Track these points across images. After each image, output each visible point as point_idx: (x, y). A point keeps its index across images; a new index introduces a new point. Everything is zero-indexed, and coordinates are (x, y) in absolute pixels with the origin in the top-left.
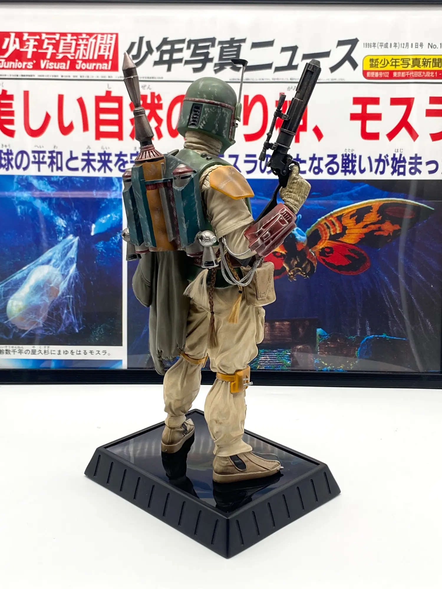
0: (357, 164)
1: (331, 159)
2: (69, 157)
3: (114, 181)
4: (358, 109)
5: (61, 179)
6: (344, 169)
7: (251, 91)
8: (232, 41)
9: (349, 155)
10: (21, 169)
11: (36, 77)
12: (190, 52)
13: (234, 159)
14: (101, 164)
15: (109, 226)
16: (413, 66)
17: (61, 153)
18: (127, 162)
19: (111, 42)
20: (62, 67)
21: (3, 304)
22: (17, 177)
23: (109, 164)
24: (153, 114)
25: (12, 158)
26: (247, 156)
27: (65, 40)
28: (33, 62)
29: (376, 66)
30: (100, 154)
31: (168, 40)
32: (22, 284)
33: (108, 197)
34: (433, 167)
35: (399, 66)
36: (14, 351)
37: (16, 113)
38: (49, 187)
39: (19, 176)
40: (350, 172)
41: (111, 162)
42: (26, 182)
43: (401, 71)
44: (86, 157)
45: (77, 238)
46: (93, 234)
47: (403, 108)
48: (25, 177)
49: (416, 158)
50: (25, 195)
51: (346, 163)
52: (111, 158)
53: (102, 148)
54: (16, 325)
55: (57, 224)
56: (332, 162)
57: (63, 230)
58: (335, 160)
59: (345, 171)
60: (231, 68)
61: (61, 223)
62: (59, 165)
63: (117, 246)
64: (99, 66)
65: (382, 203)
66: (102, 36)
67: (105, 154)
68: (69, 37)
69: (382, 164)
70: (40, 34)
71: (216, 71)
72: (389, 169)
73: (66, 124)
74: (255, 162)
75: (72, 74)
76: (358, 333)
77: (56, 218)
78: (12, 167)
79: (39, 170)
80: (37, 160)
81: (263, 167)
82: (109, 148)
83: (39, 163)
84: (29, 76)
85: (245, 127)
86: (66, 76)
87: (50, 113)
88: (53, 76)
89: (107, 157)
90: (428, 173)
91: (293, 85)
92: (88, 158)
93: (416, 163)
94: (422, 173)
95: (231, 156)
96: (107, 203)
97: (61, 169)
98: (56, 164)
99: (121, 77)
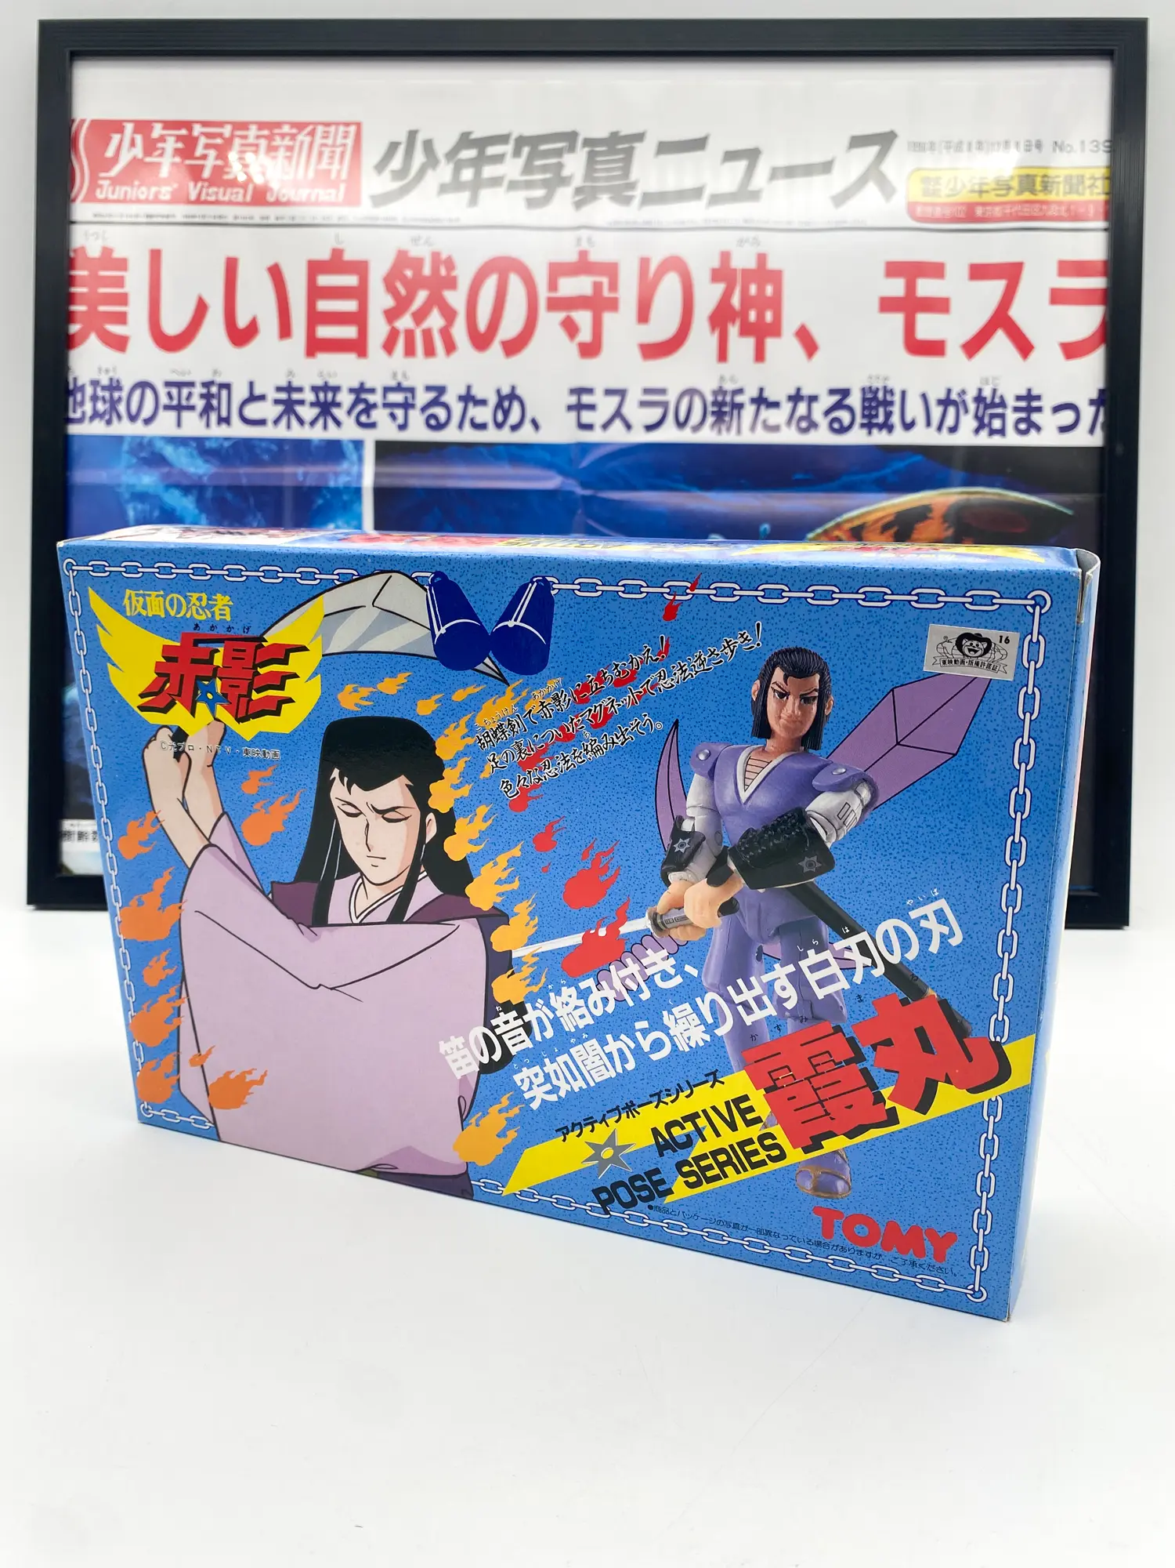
0: (896, 410)
1: (835, 398)
2: (245, 394)
3: (344, 446)
4: (896, 288)
5: (226, 444)
6: (865, 421)
7: (659, 249)
8: (615, 138)
9: (878, 389)
10: (139, 423)
11: (179, 219)
12: (520, 162)
13: (615, 400)
14: (316, 411)
16: (1021, 192)
17: (228, 386)
18: (374, 406)
19: (344, 141)
20: (236, 198)
22: (129, 439)
23: (335, 411)
24: (437, 301)
25: (120, 399)
26: (647, 391)
27: (245, 137)
28: (171, 185)
29: (936, 193)
30: (315, 389)
31: (473, 136)
33: (332, 484)
34: (1067, 417)
35: (987, 192)
37: (131, 299)
38: (199, 462)
39: (134, 438)
40: (881, 427)
41: (338, 405)
42: (150, 450)
43: (994, 204)
44: (283, 396)
47: (998, 286)
48: (147, 439)
49: (1030, 397)
50: (148, 480)
51: (870, 408)
52: (340, 397)
53: (321, 374)
56: (838, 406)
58: (848, 401)
59: (869, 426)
60: (612, 199)
65: (956, 500)
66: (327, 129)
67: (326, 388)
68: (253, 131)
70: (188, 125)
71: (578, 205)
72: (968, 422)
73: (242, 322)
74: (665, 405)
75: (257, 213)
78: (119, 417)
79: (179, 424)
80: (175, 402)
81: (682, 417)
82: (335, 374)
83: (179, 408)
84: (163, 216)
85: (643, 327)
86: (244, 218)
87: (208, 300)
88: (215, 217)
89: (330, 396)
90: (1056, 431)
91: (751, 234)
92: (289, 396)
93: (1030, 410)
94: (1043, 432)
95: (609, 392)
96: (328, 496)
97: (227, 421)
98: (216, 412)
99: (365, 218)
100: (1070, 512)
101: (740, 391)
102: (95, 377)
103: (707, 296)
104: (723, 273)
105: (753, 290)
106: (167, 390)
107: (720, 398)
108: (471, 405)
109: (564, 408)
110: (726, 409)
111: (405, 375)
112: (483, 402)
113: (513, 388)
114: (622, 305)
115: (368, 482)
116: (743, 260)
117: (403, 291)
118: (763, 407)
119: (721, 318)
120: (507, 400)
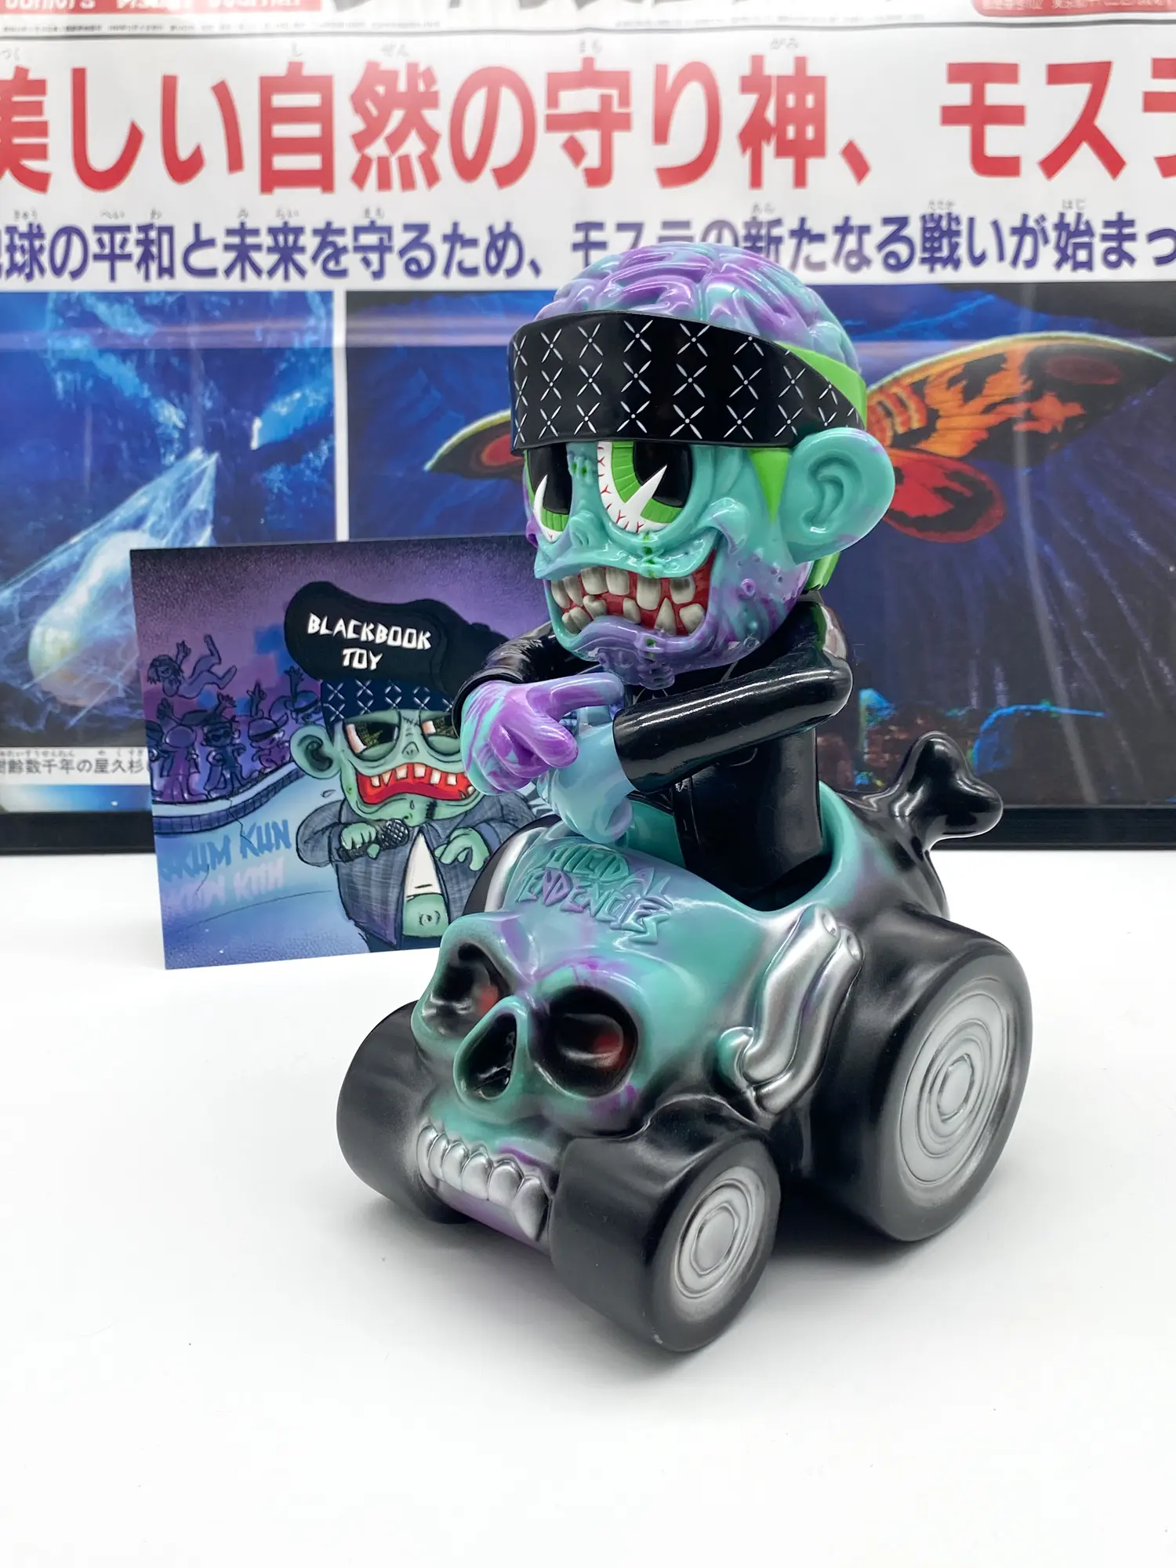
0: (963, 241)
1: (891, 229)
2: (190, 239)
3: (310, 299)
4: (961, 94)
5: (170, 299)
6: (927, 255)
7: (678, 53)
9: (941, 217)
10: (66, 276)
11: (106, 31)
13: (629, 236)
14: (274, 258)
15: (299, 424)
17: (169, 230)
18: (344, 250)
20: (173, 5)
21: (18, 638)
22: (54, 296)
23: (298, 257)
24: (415, 122)
25: (42, 248)
26: (667, 225)
30: (273, 231)
32: (68, 583)
33: (297, 344)
34: (1165, 246)
36: (49, 765)
37: (52, 129)
38: (138, 321)
39: (59, 294)
40: (945, 262)
41: (302, 250)
42: (79, 308)
44: (236, 240)
45: (214, 457)
46: (255, 444)
47: (1081, 92)
48: (77, 294)
49: (1121, 222)
50: (78, 344)
51: (932, 239)
52: (303, 241)
53: (279, 213)
54: (56, 693)
55: (161, 419)
56: (894, 238)
57: (176, 435)
58: (906, 232)
59: (931, 261)
61: (170, 417)
62: (166, 262)
63: (320, 476)
65: (1035, 346)
67: (286, 229)
71: (581, 4)
72: (1048, 254)
73: (184, 152)
75: (199, 20)
76: (974, 702)
77: (157, 405)
78: (42, 270)
79: (113, 277)
80: (107, 251)
82: (297, 213)
83: (112, 258)
84: (86, 28)
85: (660, 148)
86: (183, 28)
87: (142, 126)
88: (148, 27)
89: (291, 239)
90: (1152, 262)
91: (786, 34)
92: (243, 240)
93: (1121, 238)
94: (1137, 264)
95: (622, 227)
96: (293, 359)
97: (169, 271)
98: (156, 262)
99: (328, 24)
100: (1170, 359)
101: (777, 222)
102: (12, 222)
103: (737, 110)
104: (755, 82)
105: (791, 100)
106: (97, 236)
107: (754, 232)
108: (458, 246)
109: (569, 247)
110: (762, 244)
111: (379, 211)
112: (473, 243)
113: (508, 225)
114: (635, 122)
115: (339, 340)
116: (778, 65)
117: (374, 112)
118: (805, 241)
119: (753, 136)
120: (502, 239)
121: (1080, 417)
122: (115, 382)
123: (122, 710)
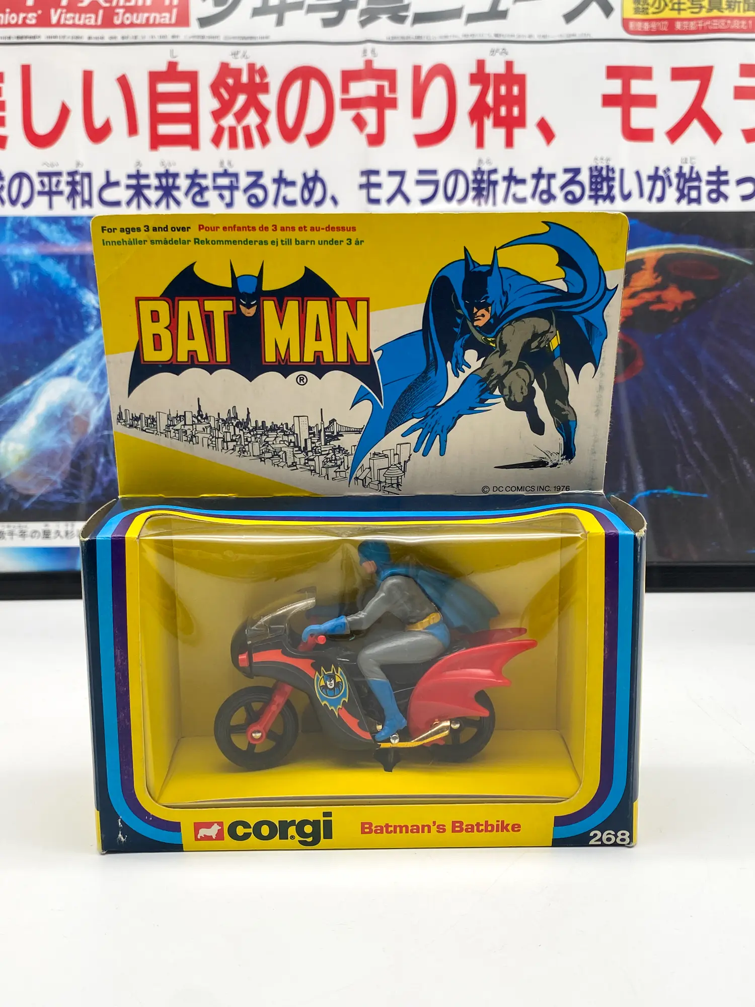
0: (616, 184)
1: (569, 176)
2: (103, 181)
4: (615, 87)
6: (593, 193)
7: (428, 58)
9: (602, 168)
10: (19, 205)
11: (43, 39)
13: (396, 180)
14: (159, 194)
16: (710, 10)
17: (89, 175)
18: (207, 188)
20: (89, 22)
22: (11, 220)
23: (176, 193)
24: (253, 103)
25: (2, 187)
26: (421, 172)
28: (36, 12)
29: (645, 11)
30: (159, 176)
32: (23, 413)
34: (748, 188)
35: (684, 10)
37: (8, 106)
38: (68, 236)
39: (15, 218)
40: (605, 198)
41: (178, 188)
42: (28, 227)
43: (690, 20)
44: (133, 182)
47: (693, 86)
48: (27, 218)
49: (719, 172)
50: (27, 251)
51: (597, 183)
52: (179, 182)
53: (162, 164)
54: (15, 486)
55: (84, 302)
56: (571, 182)
57: (94, 312)
58: (579, 178)
59: (596, 197)
60: (389, 18)
61: (90, 301)
62: (87, 197)
64: (155, 18)
65: (661, 254)
67: (167, 174)
69: (659, 184)
71: (363, 24)
72: (672, 193)
73: (98, 123)
74: (436, 183)
75: (107, 34)
76: (624, 488)
77: (81, 292)
78: (2, 202)
79: (51, 206)
80: (47, 189)
81: (450, 192)
82: (175, 164)
83: (50, 194)
84: (30, 37)
85: (417, 121)
86: (96, 38)
87: (70, 105)
88: (72, 38)
89: (171, 181)
90: (739, 199)
91: (500, 46)
92: (138, 182)
93: (719, 183)
94: (730, 200)
95: (392, 173)
97: (89, 203)
98: (81, 196)
99: (194, 37)
100: (750, 263)
101: (494, 171)
103: (468, 95)
104: (479, 77)
105: (503, 90)
106: (40, 179)
107: (479, 177)
108: (283, 186)
109: (356, 187)
110: (484, 185)
111: (230, 163)
112: (293, 184)
113: (316, 172)
114: (400, 103)
116: (495, 66)
117: (226, 96)
118: (513, 184)
119: (478, 113)
120: (312, 181)
121: (693, 300)
122: (53, 276)
123: (61, 497)
